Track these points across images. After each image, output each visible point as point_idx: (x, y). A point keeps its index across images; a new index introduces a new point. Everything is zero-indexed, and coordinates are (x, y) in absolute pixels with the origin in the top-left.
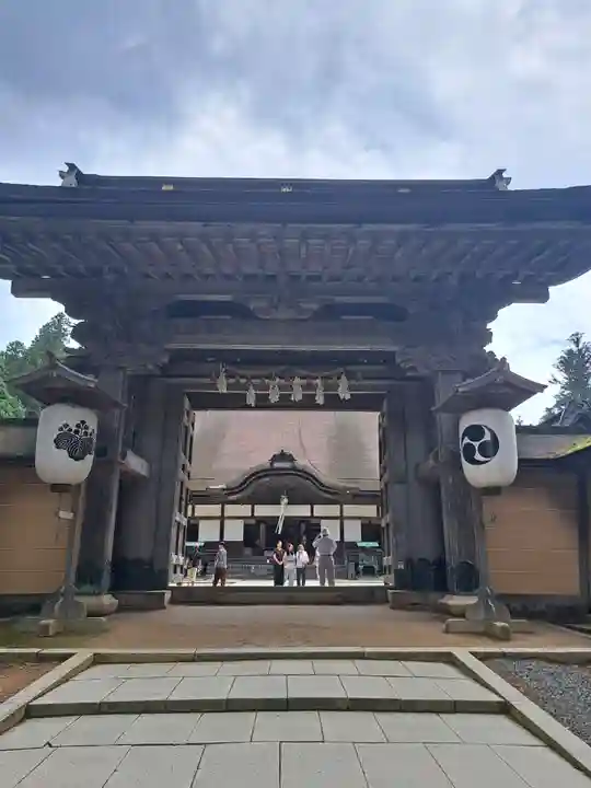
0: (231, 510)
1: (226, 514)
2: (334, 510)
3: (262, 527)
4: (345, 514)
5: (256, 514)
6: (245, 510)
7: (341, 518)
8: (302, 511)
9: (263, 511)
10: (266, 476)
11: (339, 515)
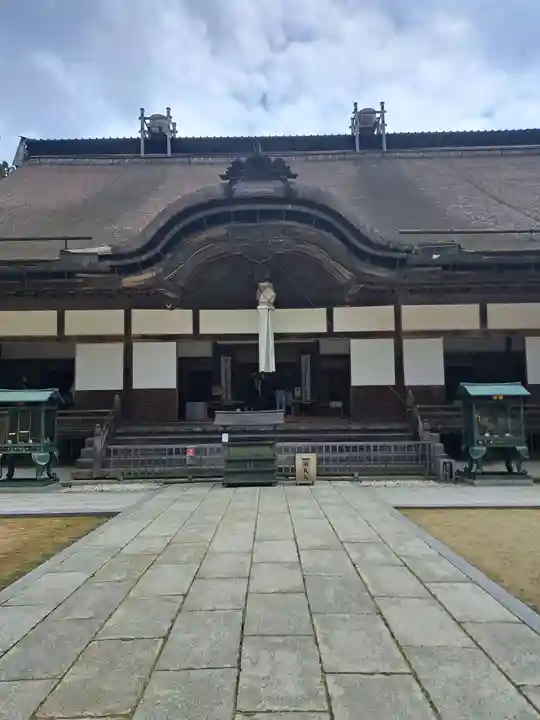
0: (146, 320)
1: (135, 331)
2: (379, 317)
3: (225, 363)
4: (406, 326)
5: (203, 330)
6: (179, 321)
7: (397, 335)
8: (308, 321)
9: (219, 322)
10: (214, 221)
11: (393, 329)
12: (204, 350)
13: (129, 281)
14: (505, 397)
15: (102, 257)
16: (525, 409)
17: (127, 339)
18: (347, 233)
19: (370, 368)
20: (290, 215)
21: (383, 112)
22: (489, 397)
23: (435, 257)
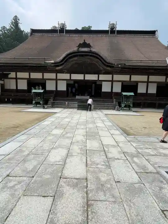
0: (60, 76)
1: (58, 78)
2: (109, 77)
4: (114, 79)
10: (75, 56)
11: (111, 80)
12: (72, 82)
13: (57, 68)
14: (130, 95)
15: (52, 63)
16: (133, 98)
17: (56, 80)
18: (101, 59)
19: (106, 88)
20: (91, 56)
21: (116, 24)
22: (127, 95)
23: (120, 66)
